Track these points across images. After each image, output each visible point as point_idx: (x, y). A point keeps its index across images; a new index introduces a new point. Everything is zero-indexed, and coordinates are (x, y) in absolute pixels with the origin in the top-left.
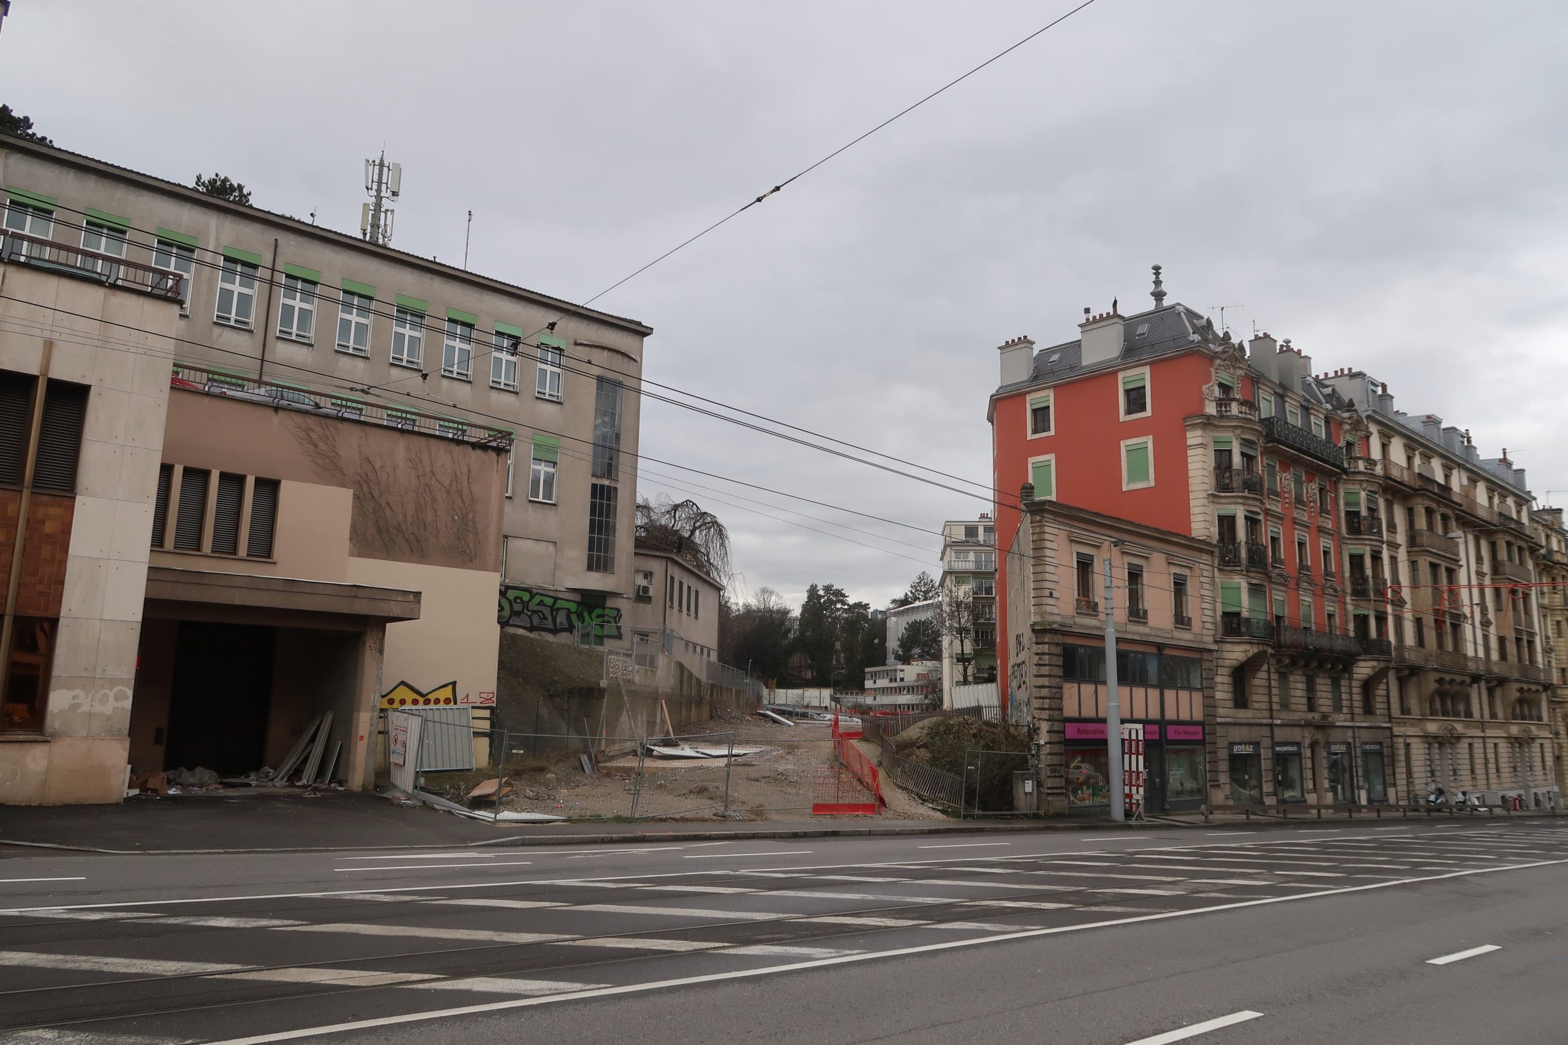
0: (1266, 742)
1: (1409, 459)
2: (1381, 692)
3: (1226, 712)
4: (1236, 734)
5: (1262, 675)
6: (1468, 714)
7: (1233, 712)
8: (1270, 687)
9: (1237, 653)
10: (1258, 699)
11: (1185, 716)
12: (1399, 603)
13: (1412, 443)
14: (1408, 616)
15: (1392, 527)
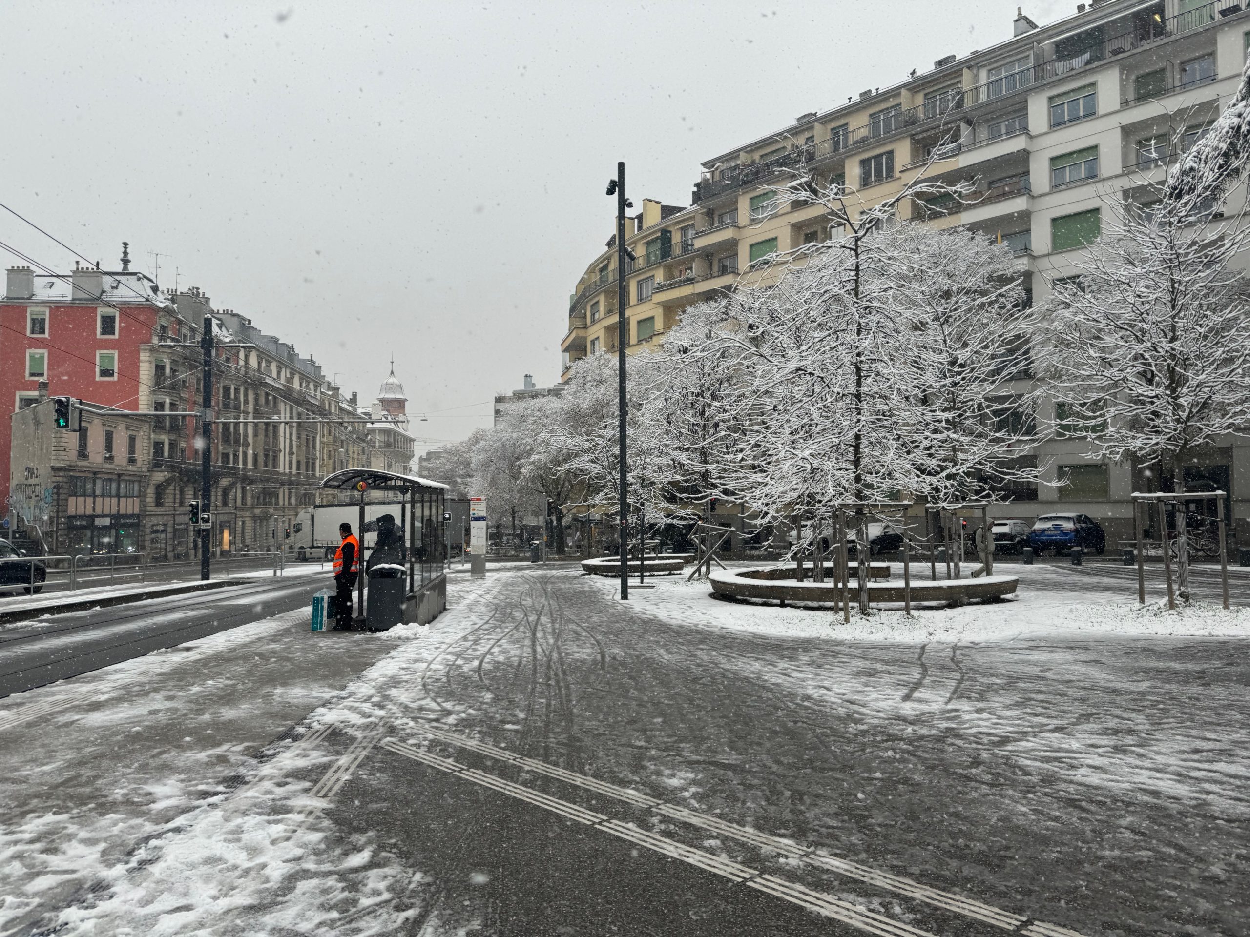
0: (171, 523)
1: (259, 364)
2: (232, 494)
3: (151, 508)
4: (154, 520)
5: (171, 488)
6: (277, 503)
7: (156, 509)
8: (175, 494)
9: (160, 476)
10: (168, 501)
11: (130, 512)
12: (246, 444)
13: (262, 355)
14: (250, 452)
15: (246, 402)
